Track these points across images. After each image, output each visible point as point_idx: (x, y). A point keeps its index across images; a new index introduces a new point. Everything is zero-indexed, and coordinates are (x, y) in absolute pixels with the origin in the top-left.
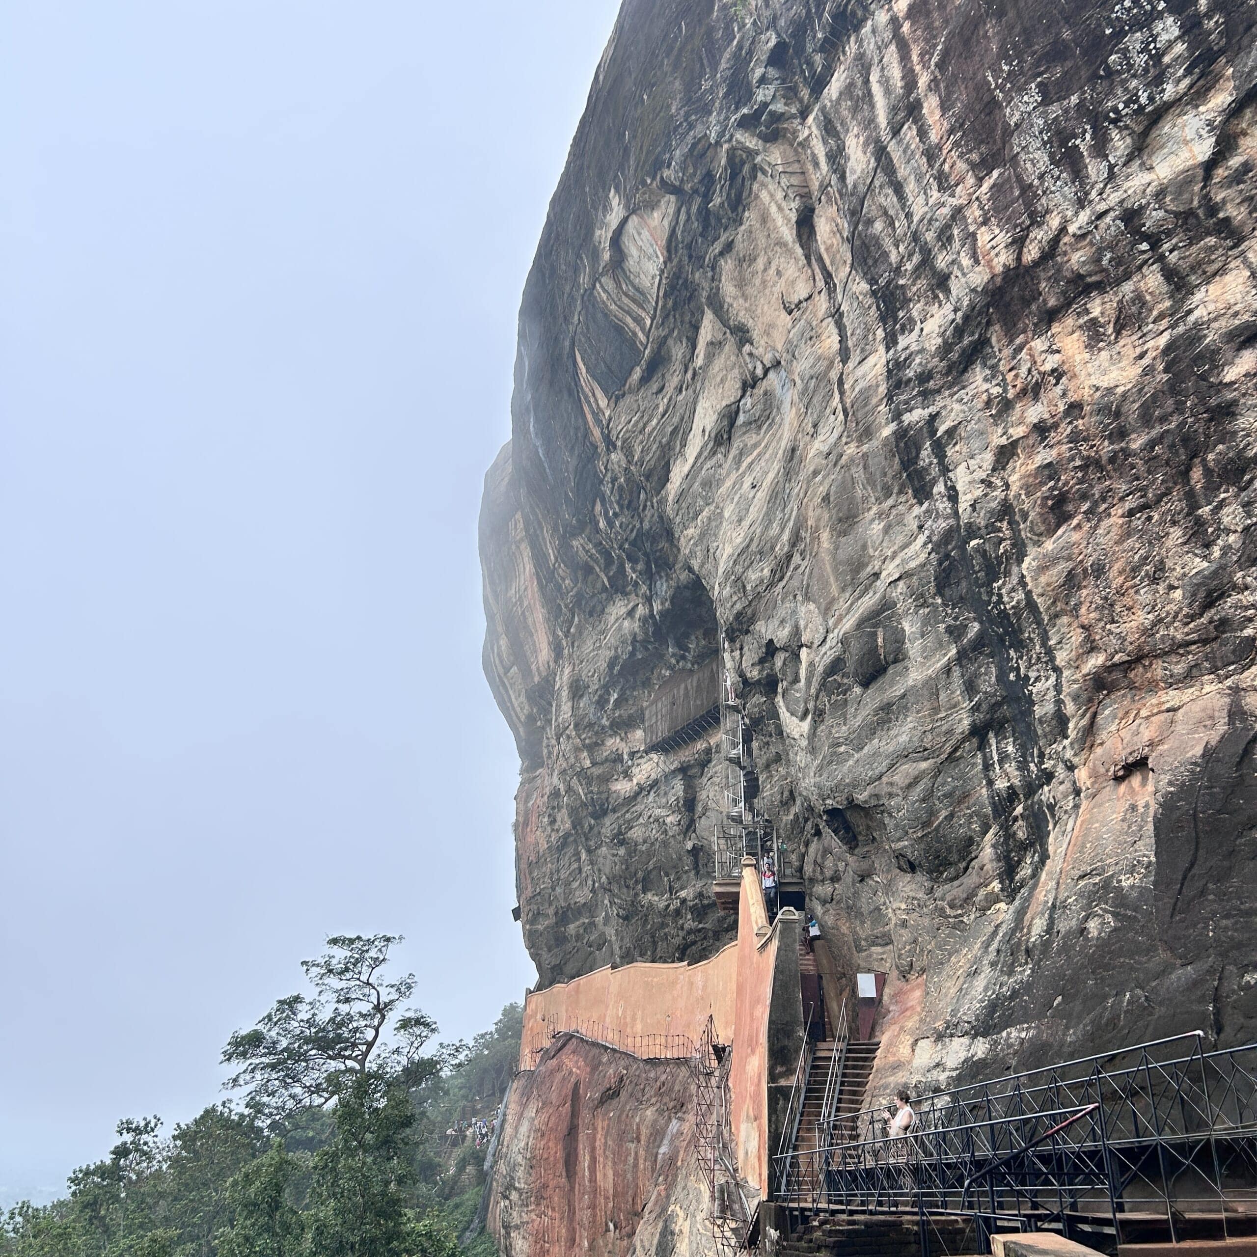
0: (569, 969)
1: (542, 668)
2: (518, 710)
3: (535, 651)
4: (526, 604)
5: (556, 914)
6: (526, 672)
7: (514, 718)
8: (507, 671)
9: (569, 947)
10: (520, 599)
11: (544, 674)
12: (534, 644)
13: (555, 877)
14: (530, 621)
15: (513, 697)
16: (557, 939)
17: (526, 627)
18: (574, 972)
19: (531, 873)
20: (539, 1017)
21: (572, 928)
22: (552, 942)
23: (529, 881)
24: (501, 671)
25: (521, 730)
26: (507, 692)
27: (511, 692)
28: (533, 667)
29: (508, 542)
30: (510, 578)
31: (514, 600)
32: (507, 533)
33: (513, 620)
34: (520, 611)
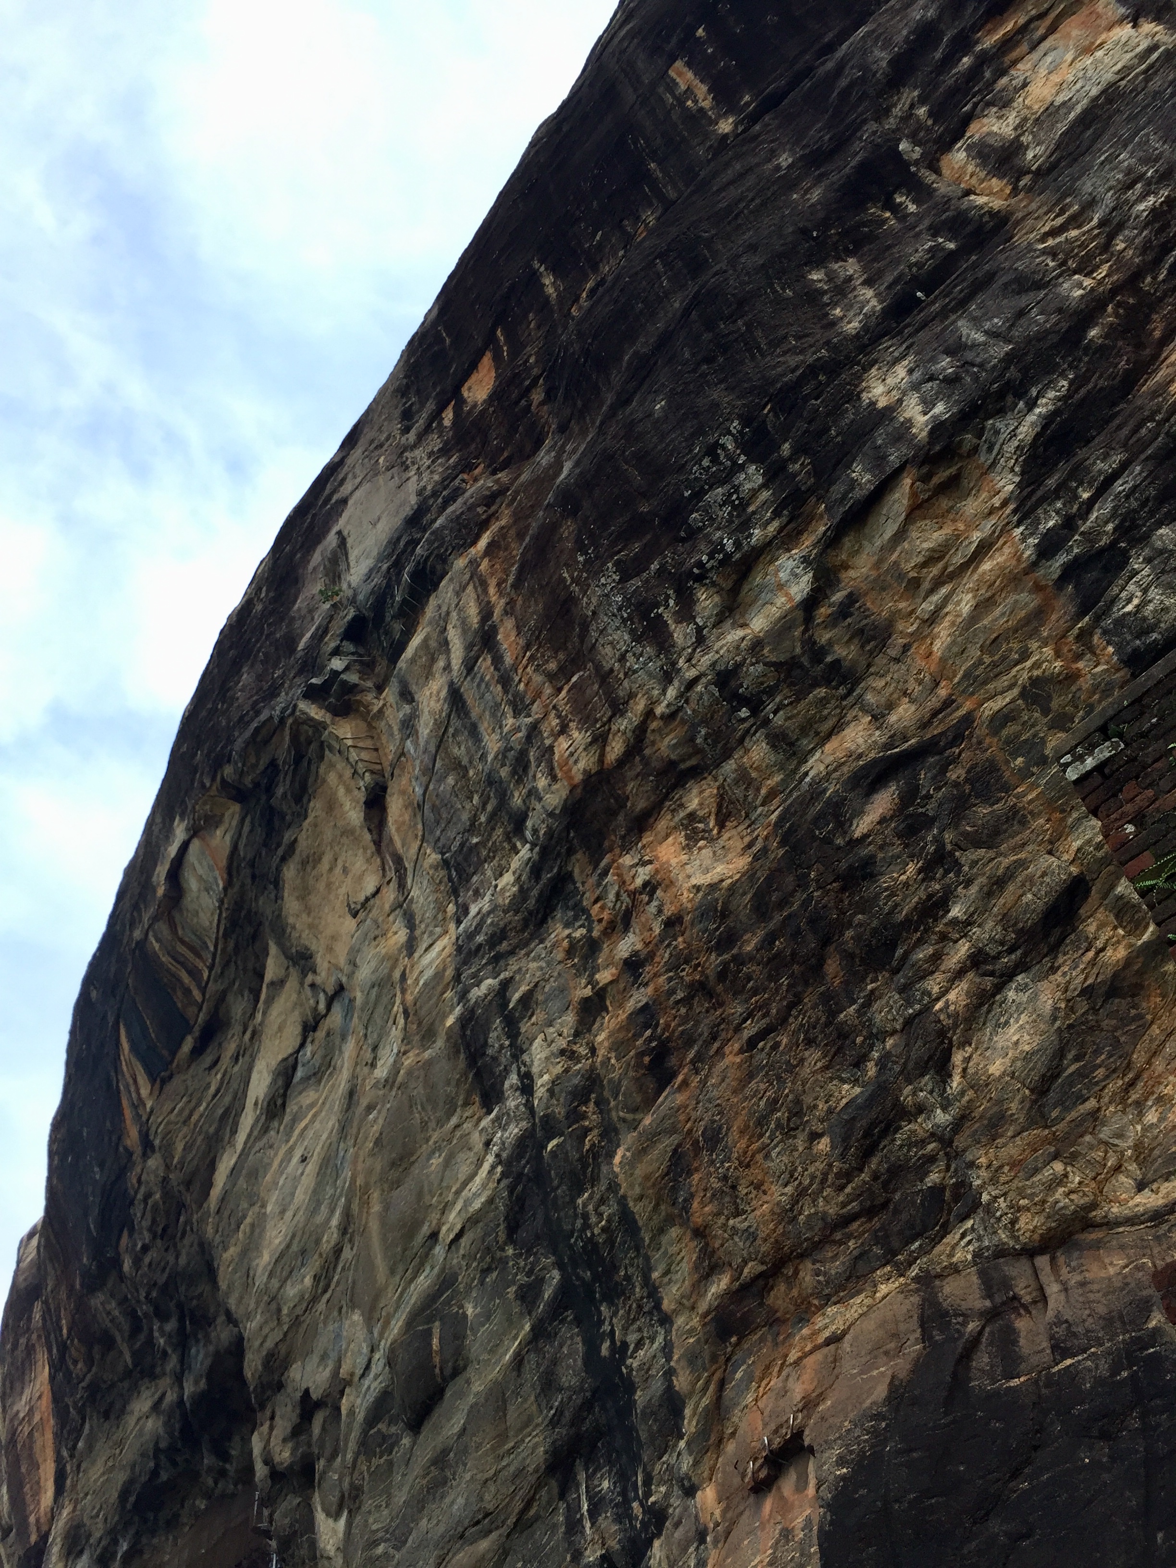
1: (42, 1520)
4: (37, 1418)
6: (24, 1532)
10: (31, 1411)
11: (44, 1528)
12: (38, 1483)
14: (37, 1445)
17: (31, 1456)
28: (32, 1519)
29: (28, 1329)
30: (23, 1383)
31: (21, 1415)
32: (30, 1319)
33: (15, 1446)
34: (27, 1430)
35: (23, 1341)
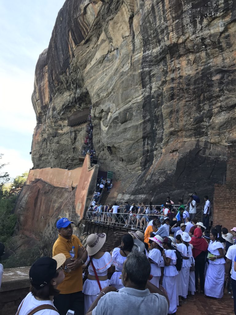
0: (41, 166)
1: (46, 102)
2: (38, 110)
3: (45, 98)
4: (45, 87)
5: (40, 155)
6: (42, 102)
7: (37, 111)
8: (37, 101)
9: (41, 162)
10: (43, 86)
11: (46, 104)
12: (45, 97)
13: (41, 148)
14: (45, 91)
15: (37, 107)
16: (39, 160)
17: (44, 92)
18: (41, 167)
19: (35, 145)
20: (32, 175)
21: (43, 158)
22: (38, 160)
23: (34, 147)
24: (35, 101)
25: (38, 115)
26: (36, 106)
27: (37, 106)
28: (44, 102)
29: (43, 72)
30: (42, 80)
31: (42, 86)
32: (43, 70)
33: (41, 90)
34: (43, 88)
35: (42, 73)
